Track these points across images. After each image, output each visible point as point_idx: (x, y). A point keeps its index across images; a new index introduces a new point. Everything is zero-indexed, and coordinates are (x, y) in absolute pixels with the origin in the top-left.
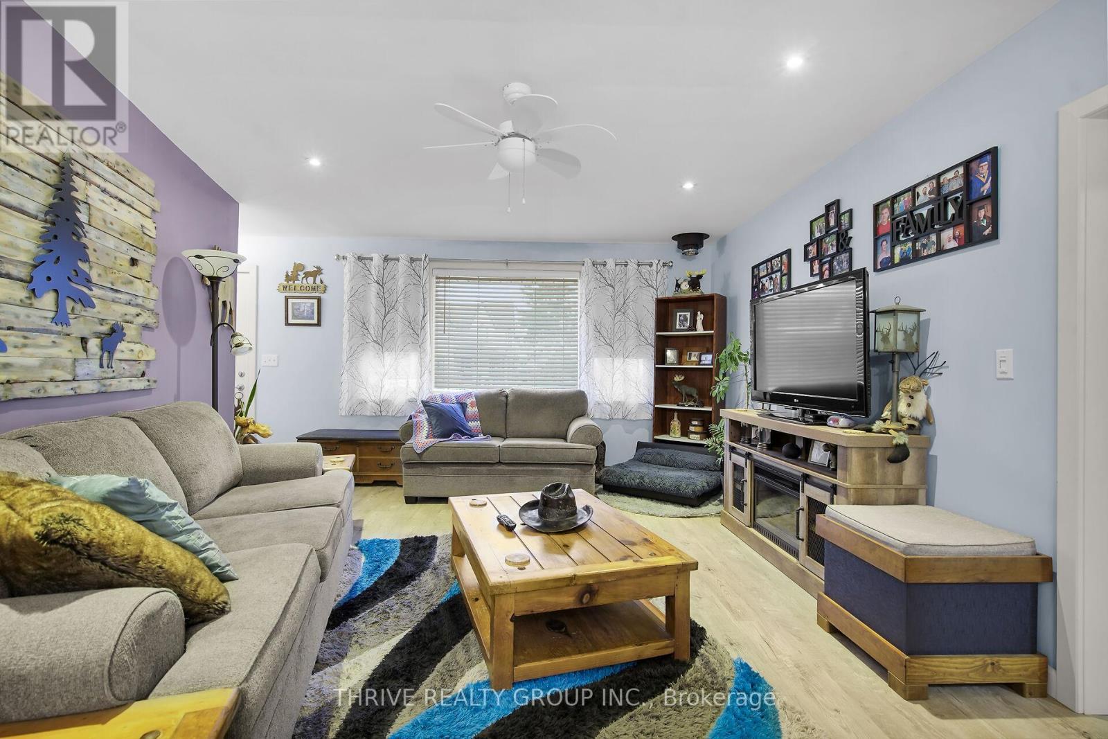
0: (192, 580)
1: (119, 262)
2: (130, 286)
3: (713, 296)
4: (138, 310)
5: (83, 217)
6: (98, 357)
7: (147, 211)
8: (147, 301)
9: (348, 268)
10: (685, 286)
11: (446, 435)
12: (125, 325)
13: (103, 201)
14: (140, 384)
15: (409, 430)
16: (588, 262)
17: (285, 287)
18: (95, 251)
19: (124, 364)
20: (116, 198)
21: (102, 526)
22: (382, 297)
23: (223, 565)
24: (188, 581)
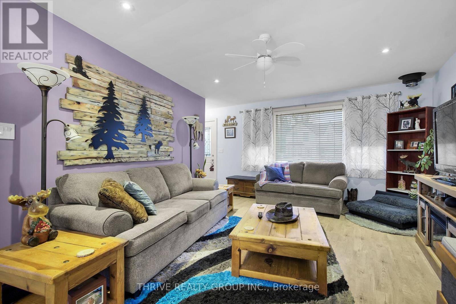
0: (136, 211)
1: (160, 123)
2: (164, 130)
3: (425, 108)
4: (167, 137)
5: (149, 112)
6: (155, 150)
7: (170, 107)
8: (170, 134)
9: (243, 115)
10: (406, 105)
11: (272, 180)
12: (162, 141)
13: (155, 107)
14: (169, 158)
15: (259, 177)
16: (347, 100)
17: (225, 125)
18: (153, 121)
19: (162, 153)
20: (160, 105)
21: (113, 193)
22: (255, 126)
23: (153, 210)
24: (134, 211)
